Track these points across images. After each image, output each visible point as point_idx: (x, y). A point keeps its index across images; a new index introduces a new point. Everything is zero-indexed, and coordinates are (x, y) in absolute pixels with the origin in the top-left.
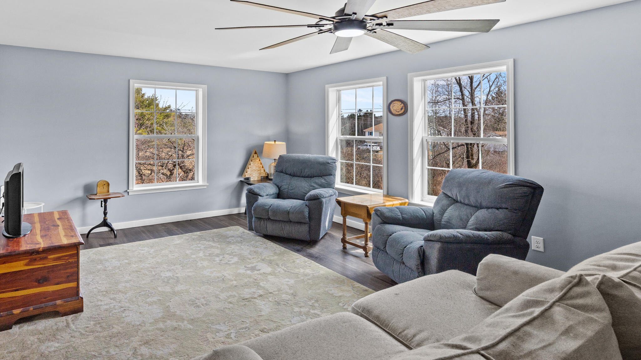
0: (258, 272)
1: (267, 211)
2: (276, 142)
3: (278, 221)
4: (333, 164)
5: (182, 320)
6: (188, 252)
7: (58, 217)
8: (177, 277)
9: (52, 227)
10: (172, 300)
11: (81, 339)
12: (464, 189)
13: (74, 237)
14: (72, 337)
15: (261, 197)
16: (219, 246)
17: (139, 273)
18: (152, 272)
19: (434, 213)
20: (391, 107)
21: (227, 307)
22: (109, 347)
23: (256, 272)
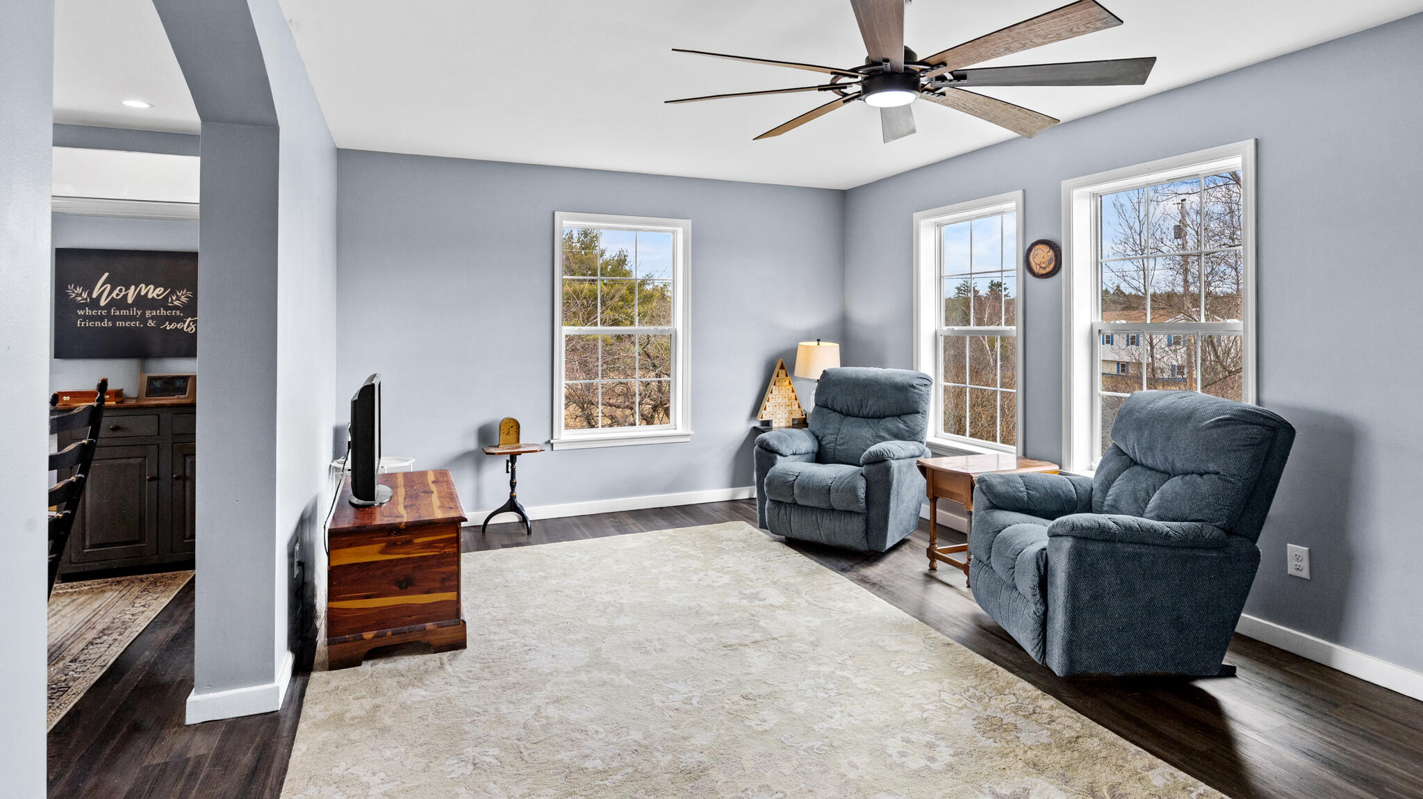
0: (760, 603)
1: (791, 486)
2: (821, 343)
3: (811, 507)
4: (923, 388)
5: (617, 670)
6: (646, 563)
7: (433, 480)
8: (621, 603)
9: (423, 494)
10: (607, 639)
11: (459, 687)
12: (1147, 433)
13: (453, 510)
14: (447, 684)
15: (782, 457)
16: (702, 555)
17: (559, 593)
18: (581, 594)
19: (1092, 489)
20: (1031, 259)
21: (695, 657)
22: (499, 702)
23: (757, 602)
